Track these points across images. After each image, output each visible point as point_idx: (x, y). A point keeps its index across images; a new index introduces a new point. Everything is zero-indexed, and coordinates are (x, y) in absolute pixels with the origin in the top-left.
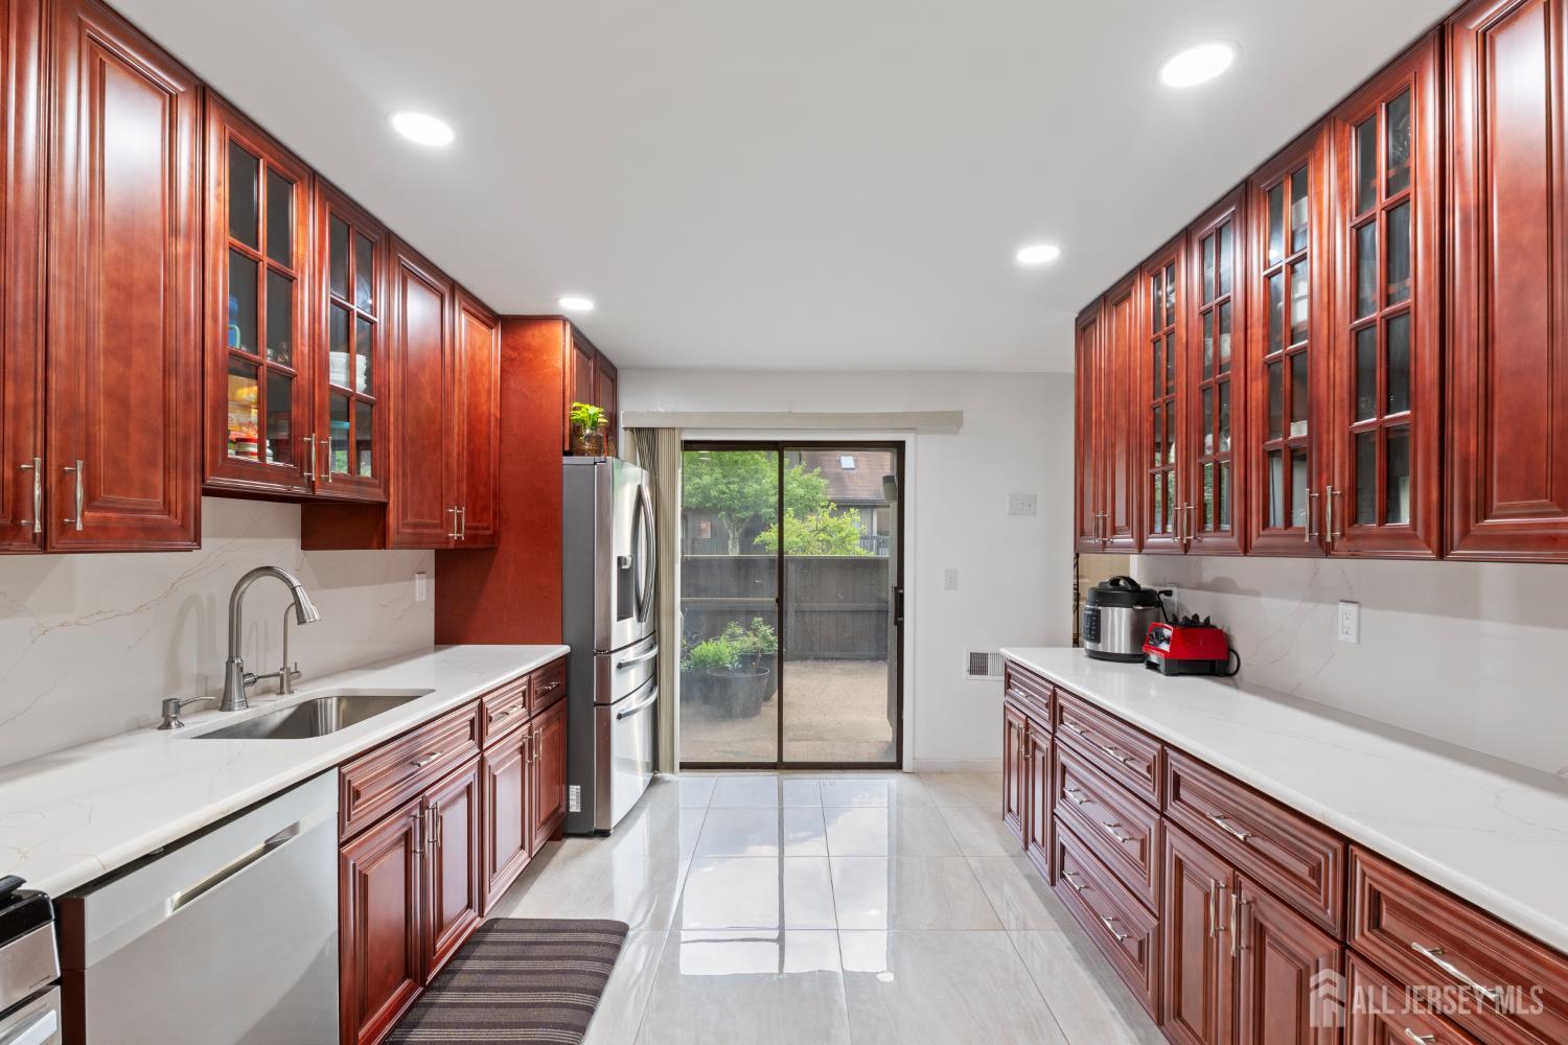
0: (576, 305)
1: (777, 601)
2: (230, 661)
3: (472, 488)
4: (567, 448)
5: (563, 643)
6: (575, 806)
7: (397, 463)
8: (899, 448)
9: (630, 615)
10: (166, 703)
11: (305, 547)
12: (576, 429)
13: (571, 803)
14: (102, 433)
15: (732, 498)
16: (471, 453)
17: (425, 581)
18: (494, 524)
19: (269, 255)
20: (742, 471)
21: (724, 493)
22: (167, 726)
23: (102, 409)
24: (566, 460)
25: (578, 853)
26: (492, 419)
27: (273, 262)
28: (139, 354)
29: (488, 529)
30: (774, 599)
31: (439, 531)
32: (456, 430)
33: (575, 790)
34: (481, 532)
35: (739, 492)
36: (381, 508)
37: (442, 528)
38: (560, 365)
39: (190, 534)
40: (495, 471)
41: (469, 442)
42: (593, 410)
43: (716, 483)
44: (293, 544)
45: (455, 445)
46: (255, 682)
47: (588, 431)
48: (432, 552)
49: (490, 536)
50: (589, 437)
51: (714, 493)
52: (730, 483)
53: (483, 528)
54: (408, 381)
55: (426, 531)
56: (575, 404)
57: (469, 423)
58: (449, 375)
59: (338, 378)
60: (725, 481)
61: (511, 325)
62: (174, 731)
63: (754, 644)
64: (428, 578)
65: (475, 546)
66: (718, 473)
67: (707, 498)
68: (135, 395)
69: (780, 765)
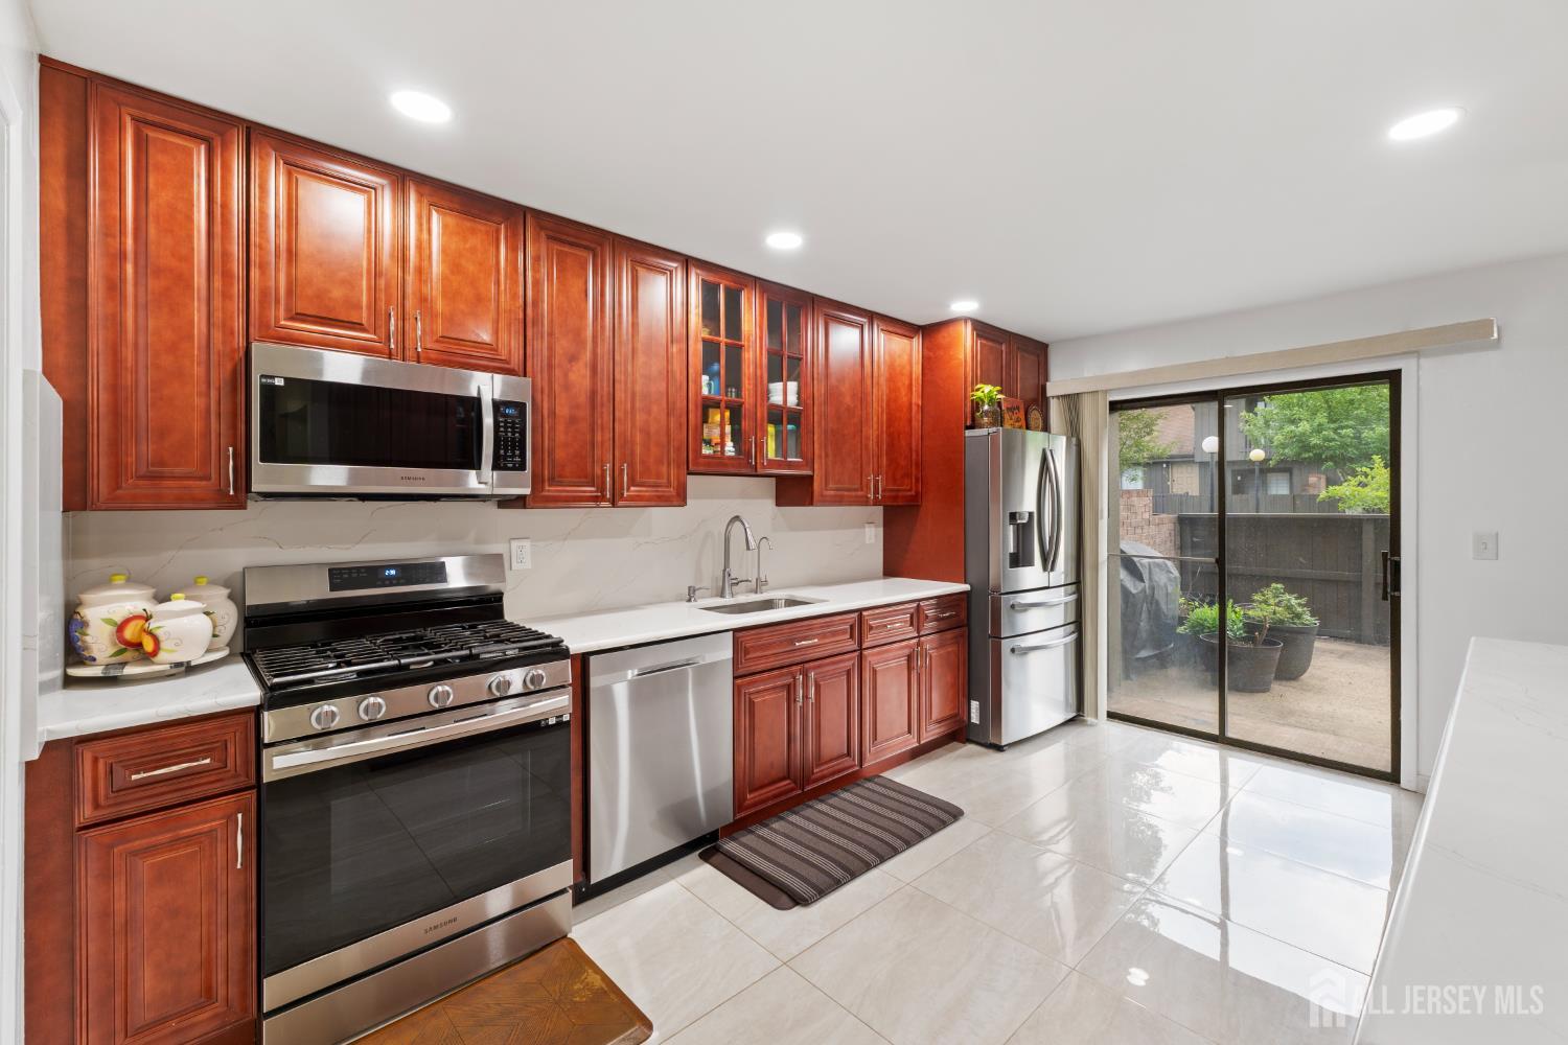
0: (965, 306)
1: (1217, 561)
2: (724, 570)
3: (892, 461)
4: (968, 424)
5: (966, 583)
6: (975, 719)
7: (820, 448)
8: (1393, 378)
9: (1029, 563)
10: (690, 588)
11: (778, 504)
12: (976, 405)
13: (972, 715)
14: (638, 450)
15: (1344, 446)
16: (890, 435)
17: (873, 529)
18: (917, 486)
19: (726, 337)
20: (1361, 412)
21: (1334, 440)
22: (689, 600)
23: (638, 438)
24: (968, 433)
25: (970, 756)
26: (914, 408)
27: (729, 341)
28: (655, 408)
29: (910, 490)
30: (1213, 560)
31: (860, 493)
32: (875, 419)
33: (975, 705)
34: (901, 494)
35: (1355, 438)
36: (811, 478)
37: (862, 490)
38: (962, 357)
39: (680, 498)
40: (917, 445)
41: (888, 427)
42: (987, 388)
43: (1319, 429)
44: (770, 503)
45: (873, 431)
46: (737, 584)
47: (986, 407)
48: (882, 508)
49: (912, 496)
50: (986, 413)
51: (1314, 441)
52: (1342, 428)
53: (905, 490)
54: (832, 395)
55: (846, 493)
56: (979, 386)
57: (889, 414)
58: (869, 382)
59: (776, 398)
60: (1332, 426)
61: (929, 332)
62: (693, 603)
63: (1274, 613)
64: (876, 526)
65: (895, 504)
66: (1321, 418)
67: (1306, 447)
68: (653, 429)
69: (1221, 739)
